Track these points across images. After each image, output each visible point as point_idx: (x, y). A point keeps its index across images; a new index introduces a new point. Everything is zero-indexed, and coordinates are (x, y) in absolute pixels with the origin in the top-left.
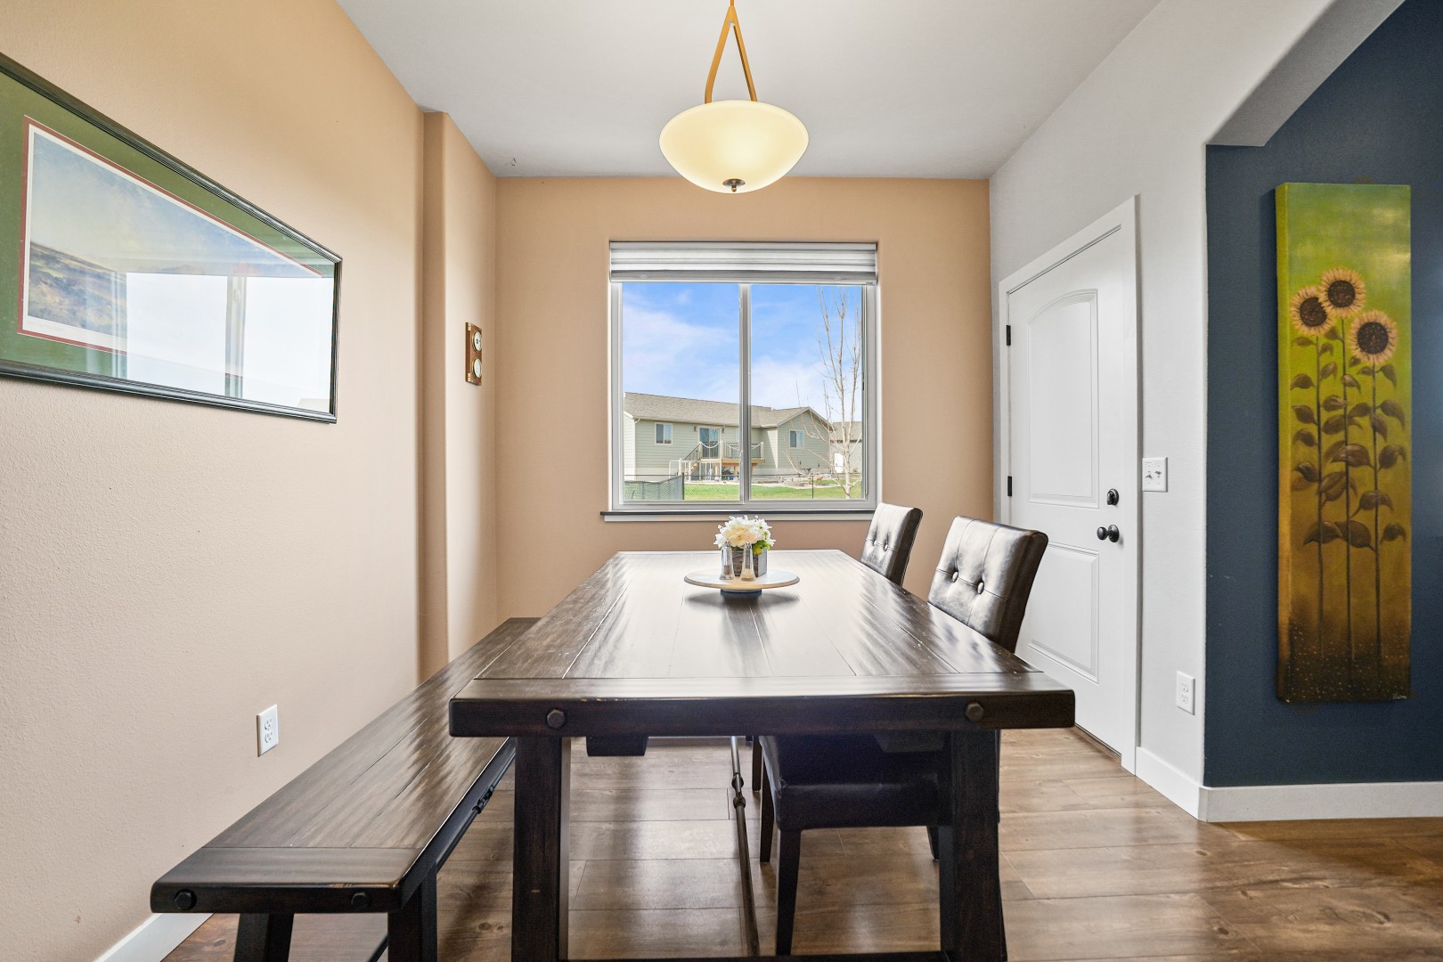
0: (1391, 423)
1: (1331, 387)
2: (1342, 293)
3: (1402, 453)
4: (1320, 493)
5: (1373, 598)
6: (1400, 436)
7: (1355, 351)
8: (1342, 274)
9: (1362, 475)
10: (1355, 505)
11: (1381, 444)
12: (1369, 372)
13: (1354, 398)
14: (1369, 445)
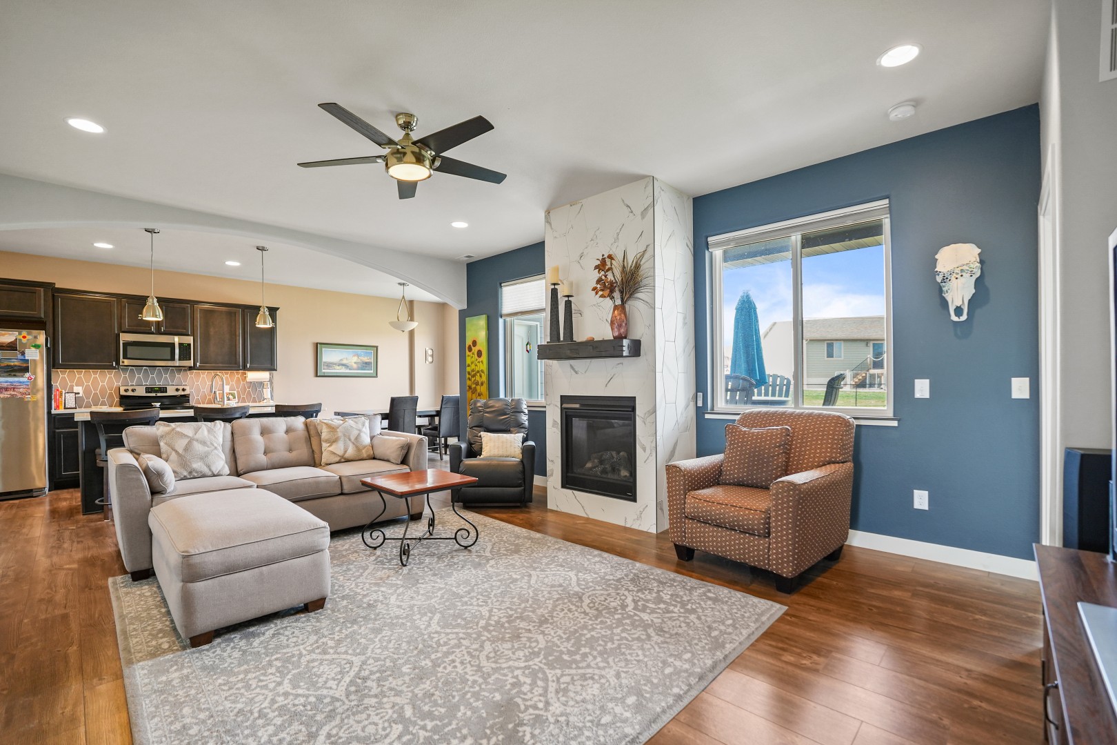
0: (483, 374)
2: (474, 343)
7: (477, 357)
8: (474, 339)
9: (478, 387)
11: (481, 380)
12: (479, 362)
13: (477, 369)
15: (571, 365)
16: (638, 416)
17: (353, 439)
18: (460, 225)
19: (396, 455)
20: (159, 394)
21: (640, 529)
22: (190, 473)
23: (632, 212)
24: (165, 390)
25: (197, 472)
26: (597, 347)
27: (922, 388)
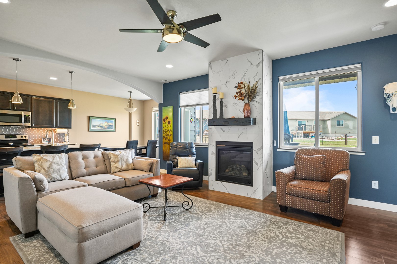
0: (171, 131)
1: (166, 128)
2: (167, 118)
4: (165, 139)
6: (171, 133)
7: (168, 124)
8: (167, 116)
9: (168, 137)
10: (168, 140)
11: (170, 134)
12: (169, 126)
13: (168, 129)
15: (221, 128)
16: (254, 150)
17: (125, 161)
18: (169, 66)
19: (147, 168)
20: (12, 139)
21: (255, 198)
22: (51, 179)
23: (252, 64)
24: (15, 137)
25: (54, 179)
26: (238, 121)
27: (376, 140)
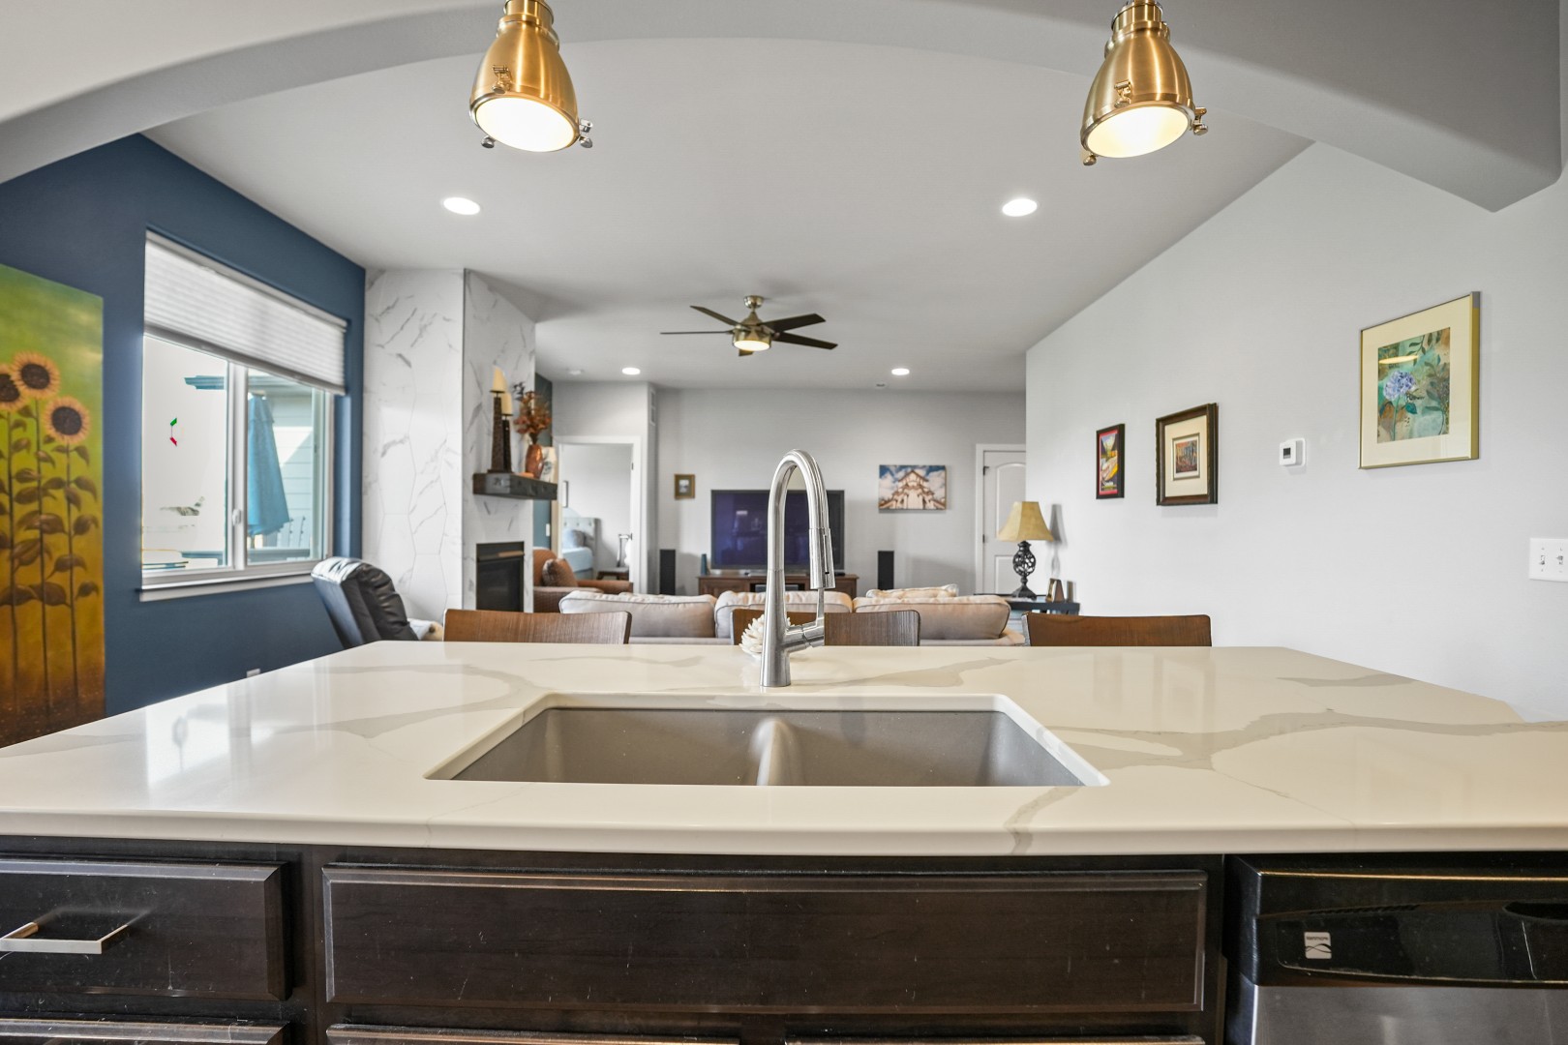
1: (23, 461)
2: (37, 376)
3: (95, 521)
4: (12, 559)
5: (70, 648)
6: (92, 507)
8: (36, 358)
10: (50, 567)
13: (48, 472)
14: (63, 514)
15: (485, 503)
